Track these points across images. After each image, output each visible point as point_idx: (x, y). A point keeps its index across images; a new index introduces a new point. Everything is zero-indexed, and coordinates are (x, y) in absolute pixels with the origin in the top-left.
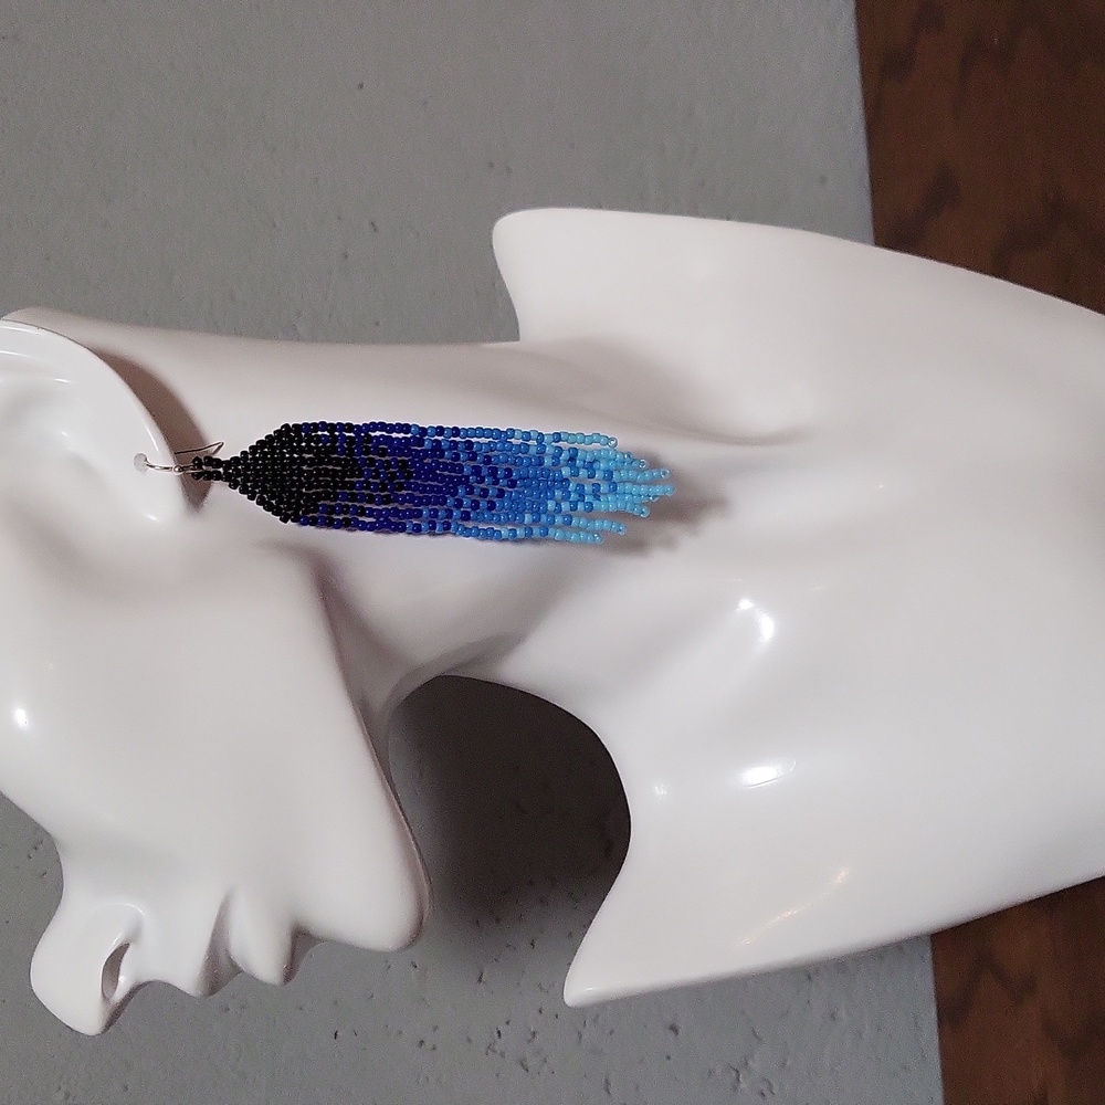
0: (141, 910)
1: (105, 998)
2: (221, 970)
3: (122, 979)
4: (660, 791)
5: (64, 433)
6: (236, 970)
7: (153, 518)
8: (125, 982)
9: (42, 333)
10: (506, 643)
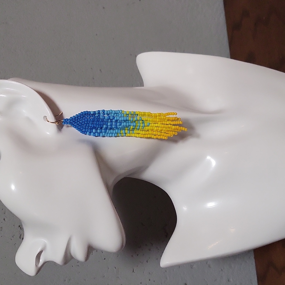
0: (46, 241)
1: (36, 266)
2: (68, 257)
3: (41, 260)
4: (185, 209)
5: (24, 111)
6: (72, 257)
7: (48, 133)
8: (41, 261)
9: (18, 83)
10: (143, 168)
